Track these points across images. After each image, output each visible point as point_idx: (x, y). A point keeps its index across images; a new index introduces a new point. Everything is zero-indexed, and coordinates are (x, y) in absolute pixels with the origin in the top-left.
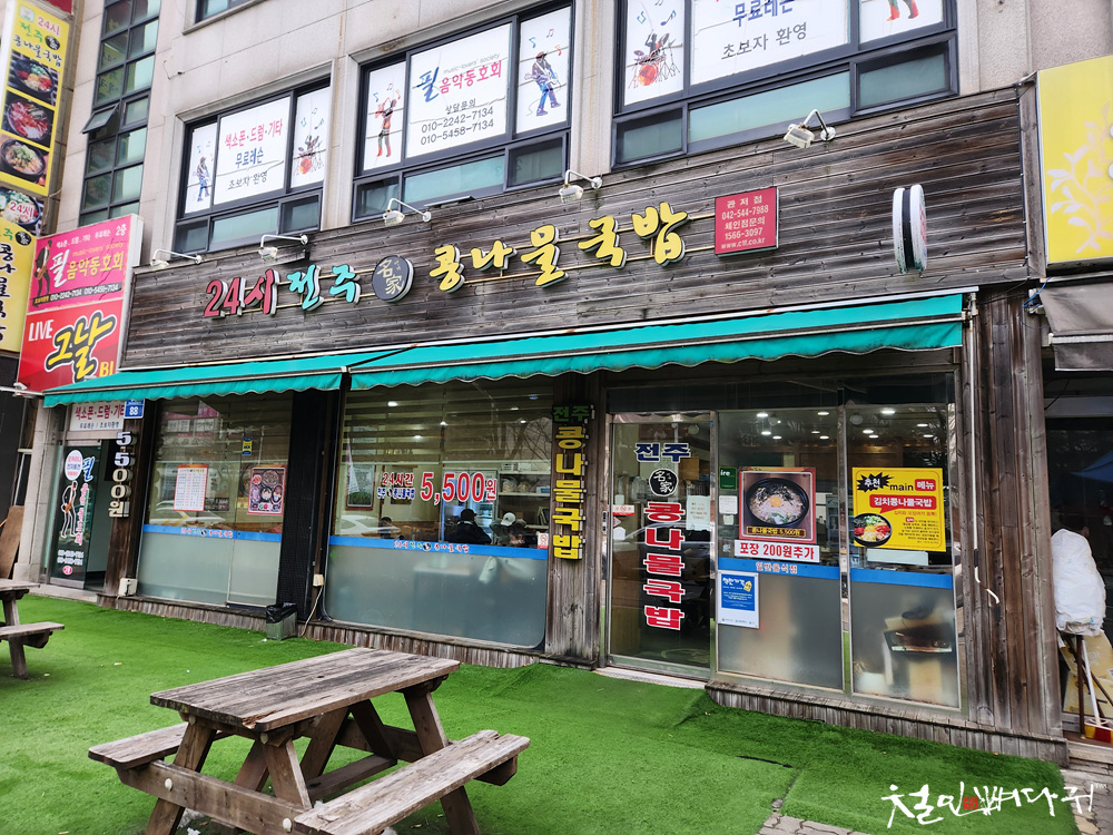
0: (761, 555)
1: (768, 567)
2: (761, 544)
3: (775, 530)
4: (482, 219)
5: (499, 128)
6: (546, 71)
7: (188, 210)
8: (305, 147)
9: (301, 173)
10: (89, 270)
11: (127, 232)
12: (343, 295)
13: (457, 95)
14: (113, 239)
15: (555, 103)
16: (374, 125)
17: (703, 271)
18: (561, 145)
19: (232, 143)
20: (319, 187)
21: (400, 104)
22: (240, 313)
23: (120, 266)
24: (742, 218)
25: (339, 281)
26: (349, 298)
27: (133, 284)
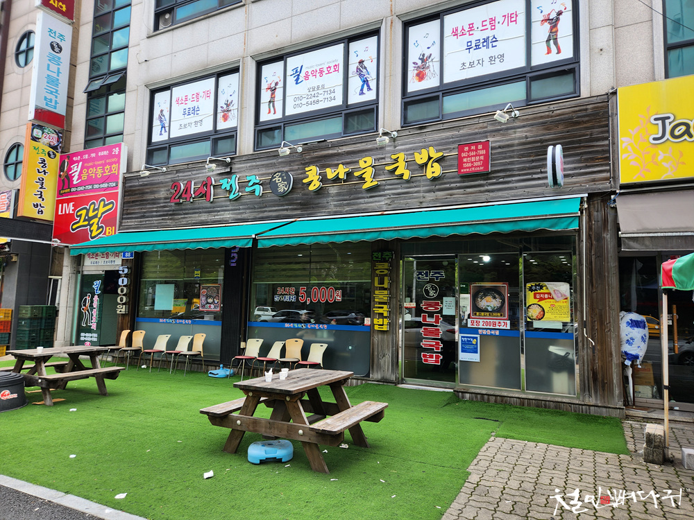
0: (481, 326)
1: (485, 332)
2: (481, 321)
3: (488, 314)
4: (331, 152)
5: (339, 101)
6: (364, 71)
7: (154, 140)
8: (225, 106)
9: (222, 121)
10: (96, 175)
11: (119, 152)
12: (254, 192)
13: (314, 82)
14: (111, 156)
15: (369, 89)
16: (265, 96)
17: (452, 183)
18: (374, 112)
19: (180, 102)
20: (235, 130)
21: (281, 84)
22: (191, 201)
23: (116, 172)
24: (472, 156)
25: (250, 184)
26: (257, 194)
27: (124, 183)
